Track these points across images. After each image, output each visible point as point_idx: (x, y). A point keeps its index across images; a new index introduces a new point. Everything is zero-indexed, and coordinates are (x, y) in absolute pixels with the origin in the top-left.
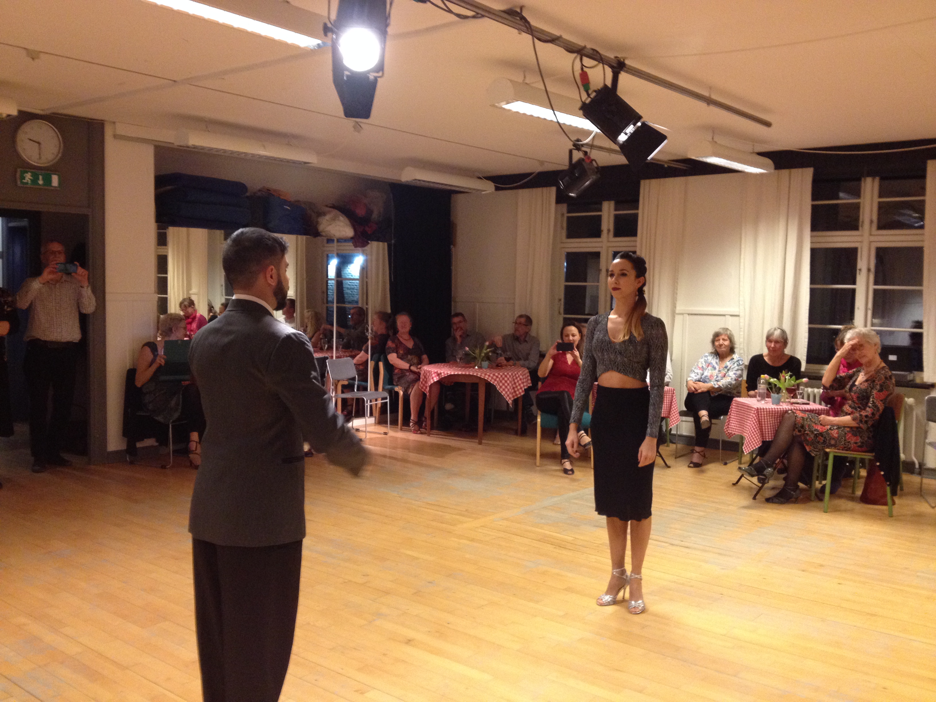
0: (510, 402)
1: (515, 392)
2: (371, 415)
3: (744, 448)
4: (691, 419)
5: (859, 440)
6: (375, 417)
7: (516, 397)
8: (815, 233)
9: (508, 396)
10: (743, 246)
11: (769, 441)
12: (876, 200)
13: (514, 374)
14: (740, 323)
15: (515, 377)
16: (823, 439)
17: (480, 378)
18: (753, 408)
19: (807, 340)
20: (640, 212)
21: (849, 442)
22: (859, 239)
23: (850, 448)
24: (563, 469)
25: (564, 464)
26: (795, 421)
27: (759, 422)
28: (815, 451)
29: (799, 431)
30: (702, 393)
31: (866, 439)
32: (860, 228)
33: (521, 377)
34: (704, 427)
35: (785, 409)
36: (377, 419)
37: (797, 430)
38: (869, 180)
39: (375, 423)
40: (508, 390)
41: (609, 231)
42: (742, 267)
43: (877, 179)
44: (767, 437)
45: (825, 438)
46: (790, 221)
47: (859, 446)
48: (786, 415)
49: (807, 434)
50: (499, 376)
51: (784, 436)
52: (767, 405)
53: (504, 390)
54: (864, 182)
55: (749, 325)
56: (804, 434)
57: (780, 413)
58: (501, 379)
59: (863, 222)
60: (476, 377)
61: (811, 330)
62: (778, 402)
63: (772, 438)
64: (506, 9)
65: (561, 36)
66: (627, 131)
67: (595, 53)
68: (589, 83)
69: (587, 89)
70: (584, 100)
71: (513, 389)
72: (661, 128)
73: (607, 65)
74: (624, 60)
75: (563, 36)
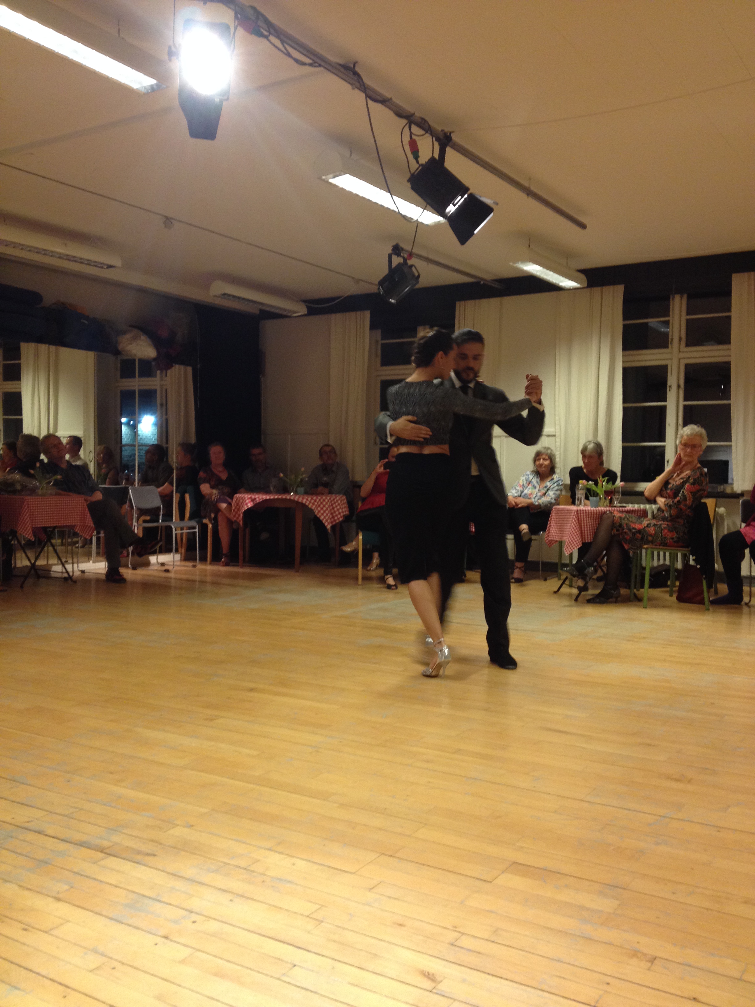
0: (329, 527)
1: (333, 517)
3: (565, 549)
4: (511, 536)
5: (675, 536)
6: (181, 553)
7: (334, 523)
8: (627, 353)
10: (557, 365)
12: (684, 317)
13: (332, 499)
14: (556, 442)
15: (333, 502)
16: (640, 536)
17: (297, 502)
18: (573, 510)
19: (621, 456)
21: (665, 538)
22: (668, 356)
23: (666, 544)
24: (386, 586)
25: (387, 580)
26: (613, 521)
27: (579, 521)
28: (632, 548)
29: (618, 530)
30: (522, 508)
31: (682, 534)
32: (670, 345)
33: (339, 502)
34: (525, 539)
36: (182, 556)
37: (615, 529)
38: (677, 298)
39: (181, 560)
40: (327, 515)
42: (557, 386)
43: (685, 296)
45: (643, 534)
46: (602, 338)
47: (675, 542)
48: (605, 516)
49: (625, 533)
51: (603, 536)
52: (586, 507)
54: (673, 300)
55: (565, 445)
56: (622, 533)
57: (599, 514)
58: (319, 503)
59: (672, 339)
60: (293, 501)
61: (624, 448)
62: (597, 506)
63: (591, 540)
64: (341, 62)
65: (391, 99)
66: (455, 202)
67: (423, 122)
68: (418, 151)
69: (416, 157)
70: (412, 172)
71: (332, 514)
72: (487, 201)
73: (435, 137)
74: (450, 133)
75: (393, 99)
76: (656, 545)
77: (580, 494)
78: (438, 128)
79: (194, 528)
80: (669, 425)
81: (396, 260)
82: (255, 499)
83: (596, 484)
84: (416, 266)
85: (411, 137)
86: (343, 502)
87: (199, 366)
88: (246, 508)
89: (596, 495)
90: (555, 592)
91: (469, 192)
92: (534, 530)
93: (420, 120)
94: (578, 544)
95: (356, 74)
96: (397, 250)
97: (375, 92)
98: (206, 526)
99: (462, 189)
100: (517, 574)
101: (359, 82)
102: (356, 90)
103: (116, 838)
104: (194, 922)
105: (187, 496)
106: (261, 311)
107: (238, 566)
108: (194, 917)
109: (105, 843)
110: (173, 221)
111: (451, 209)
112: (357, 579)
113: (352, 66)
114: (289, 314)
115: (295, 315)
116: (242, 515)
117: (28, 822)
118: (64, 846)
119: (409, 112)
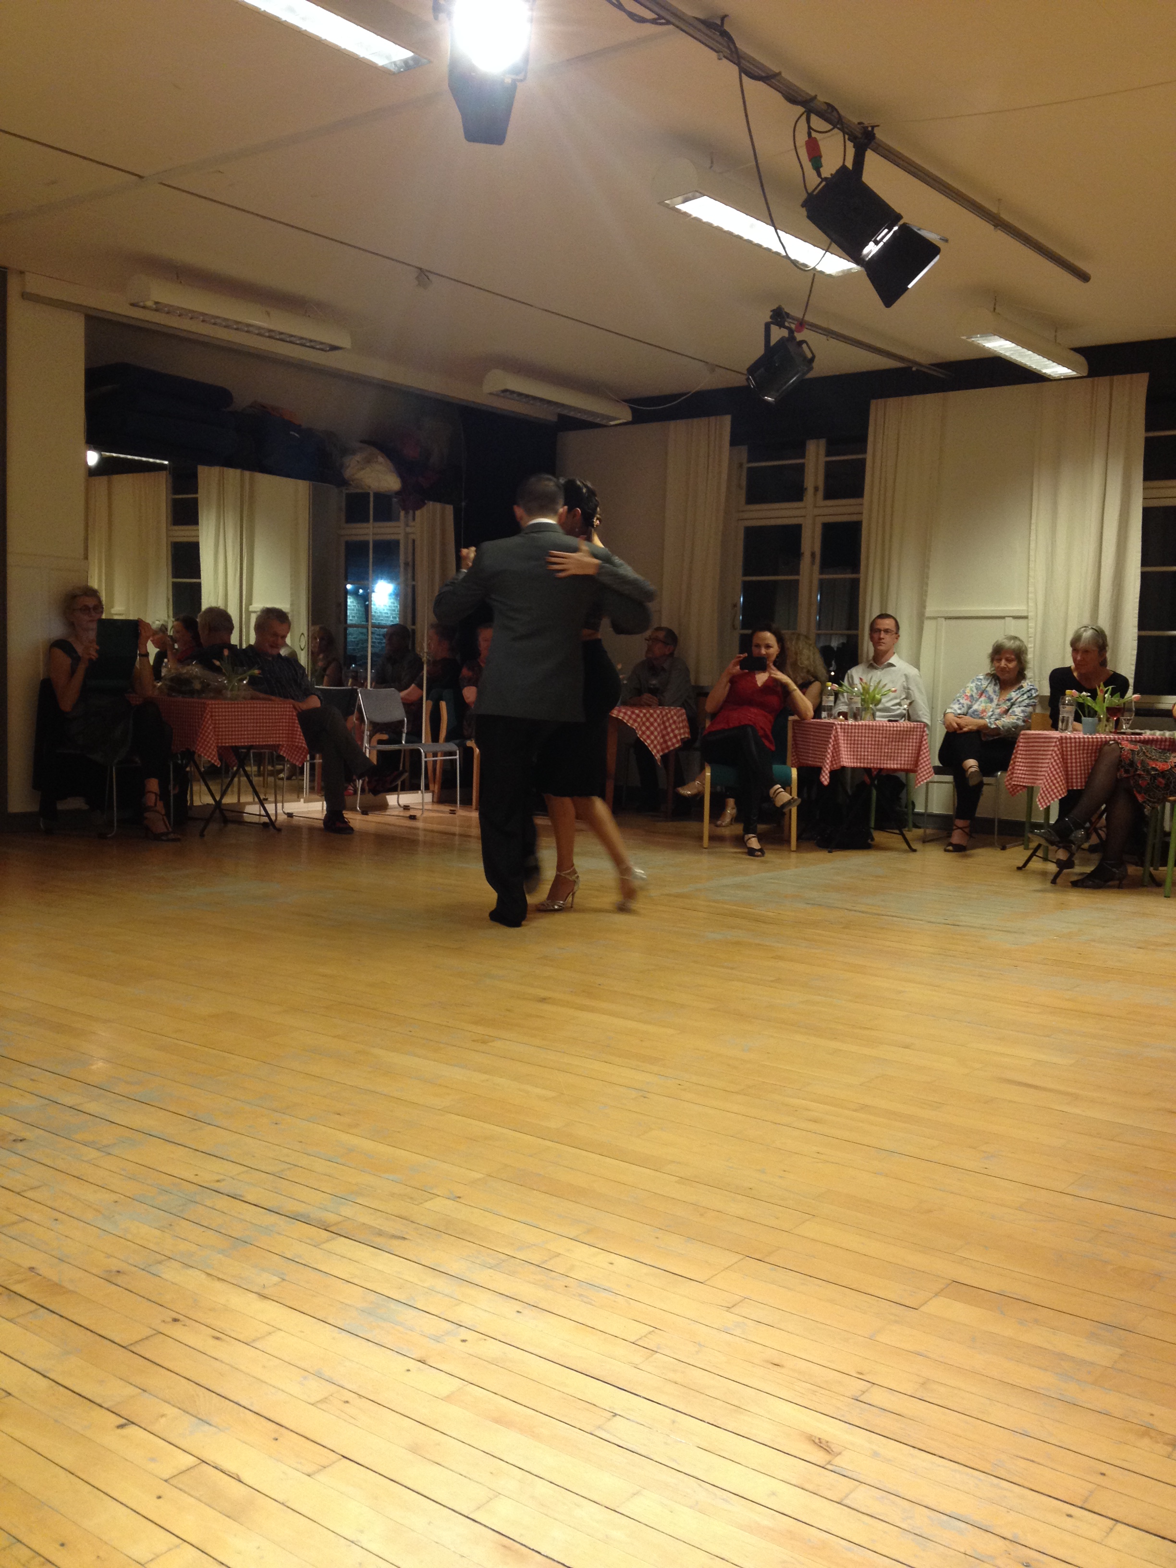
0: (658, 757)
1: (665, 742)
2: (427, 788)
3: (1039, 800)
4: (949, 778)
6: (433, 792)
7: (666, 751)
8: (1151, 483)
9: (655, 747)
10: (1035, 504)
11: (1077, 790)
13: (664, 713)
14: (1028, 627)
15: (665, 719)
16: (1163, 781)
18: (1054, 738)
19: (1135, 652)
20: (869, 457)
24: (746, 850)
25: (749, 841)
26: (1120, 756)
27: (1063, 755)
28: (1150, 801)
29: (1127, 771)
30: (970, 732)
33: (675, 718)
34: (973, 782)
35: (1104, 739)
36: (436, 796)
37: (1122, 770)
39: (433, 801)
40: (656, 737)
41: (816, 489)
42: (1033, 537)
44: (1074, 784)
46: (1110, 461)
48: (1106, 748)
49: (1139, 775)
50: (642, 715)
51: (1102, 779)
52: (1077, 733)
53: (648, 737)
55: (1043, 632)
56: (1133, 776)
57: (1097, 745)
58: (644, 719)
61: (1140, 639)
62: (1094, 732)
63: (1081, 786)
64: (701, 16)
65: (780, 73)
66: (878, 239)
67: (830, 110)
68: (821, 157)
69: (817, 166)
70: (810, 191)
71: (663, 737)
72: (931, 236)
73: (848, 134)
74: (873, 127)
75: (783, 75)
77: (1067, 711)
78: (854, 119)
79: (454, 754)
81: (777, 334)
83: (1094, 696)
84: (810, 343)
85: (809, 134)
86: (680, 719)
87: (463, 504)
89: (1093, 713)
90: (1019, 869)
91: (901, 223)
92: (987, 769)
93: (824, 107)
94: (1061, 792)
95: (725, 34)
96: (779, 316)
97: (752, 61)
99: (890, 217)
100: (957, 838)
101: (729, 48)
102: (725, 60)
103: (347, 1211)
104: (464, 1341)
105: (443, 705)
106: (561, 417)
108: (464, 1334)
109: (331, 1218)
110: (431, 276)
111: (871, 249)
112: (701, 838)
113: (719, 22)
114: (604, 422)
115: (612, 423)
117: (218, 1181)
118: (271, 1219)
119: (807, 94)
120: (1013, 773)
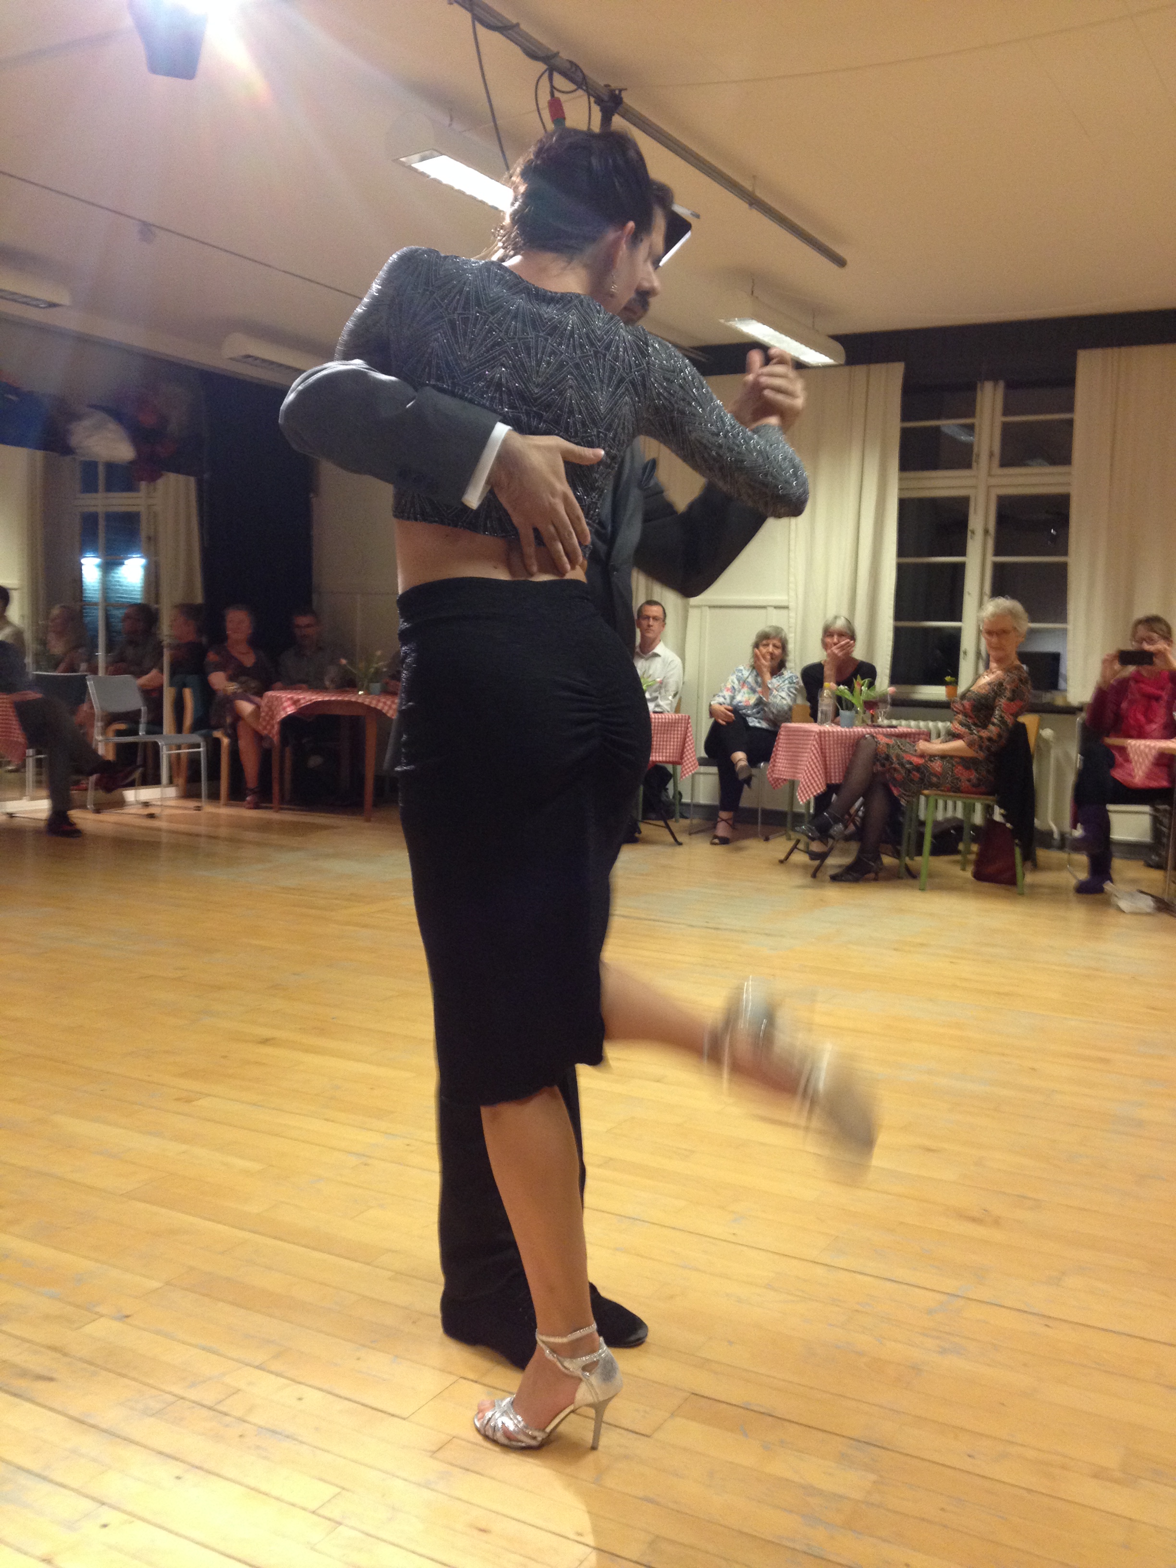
3: (799, 793)
5: (974, 776)
6: (179, 787)
8: (906, 474)
11: (836, 784)
12: (1000, 419)
14: (789, 617)
16: (918, 775)
17: (368, 708)
18: (812, 731)
19: (891, 642)
21: (957, 779)
22: (972, 483)
23: (958, 789)
26: (876, 750)
27: (821, 749)
28: (905, 794)
29: (883, 765)
31: (984, 773)
32: (974, 464)
34: (740, 775)
35: (861, 733)
36: (181, 789)
37: (878, 764)
38: (988, 386)
42: (793, 528)
43: (1001, 384)
44: (833, 778)
45: (922, 774)
46: (867, 454)
47: (972, 785)
48: (863, 741)
49: (895, 769)
51: (859, 775)
52: (834, 726)
54: (982, 391)
55: (803, 622)
56: (889, 770)
59: (978, 456)
60: (362, 705)
61: (897, 631)
62: (851, 725)
63: (839, 780)
65: (518, 25)
67: (574, 69)
68: (564, 119)
73: (592, 96)
74: (620, 91)
75: (523, 26)
76: (942, 791)
78: (600, 81)
79: (198, 746)
80: (969, 594)
82: (298, 700)
85: (552, 94)
87: (206, 476)
88: (284, 716)
89: (850, 706)
90: (781, 862)
93: (568, 65)
97: (488, 9)
98: (218, 742)
100: (722, 830)
102: (456, 5)
105: (188, 693)
107: (271, 808)
108: (107, 1515)
110: (155, 230)
116: (276, 728)
119: (548, 49)
120: (774, 766)
